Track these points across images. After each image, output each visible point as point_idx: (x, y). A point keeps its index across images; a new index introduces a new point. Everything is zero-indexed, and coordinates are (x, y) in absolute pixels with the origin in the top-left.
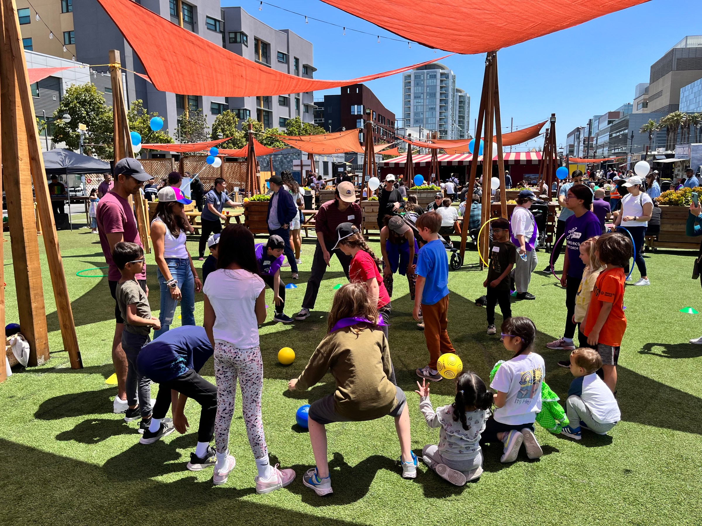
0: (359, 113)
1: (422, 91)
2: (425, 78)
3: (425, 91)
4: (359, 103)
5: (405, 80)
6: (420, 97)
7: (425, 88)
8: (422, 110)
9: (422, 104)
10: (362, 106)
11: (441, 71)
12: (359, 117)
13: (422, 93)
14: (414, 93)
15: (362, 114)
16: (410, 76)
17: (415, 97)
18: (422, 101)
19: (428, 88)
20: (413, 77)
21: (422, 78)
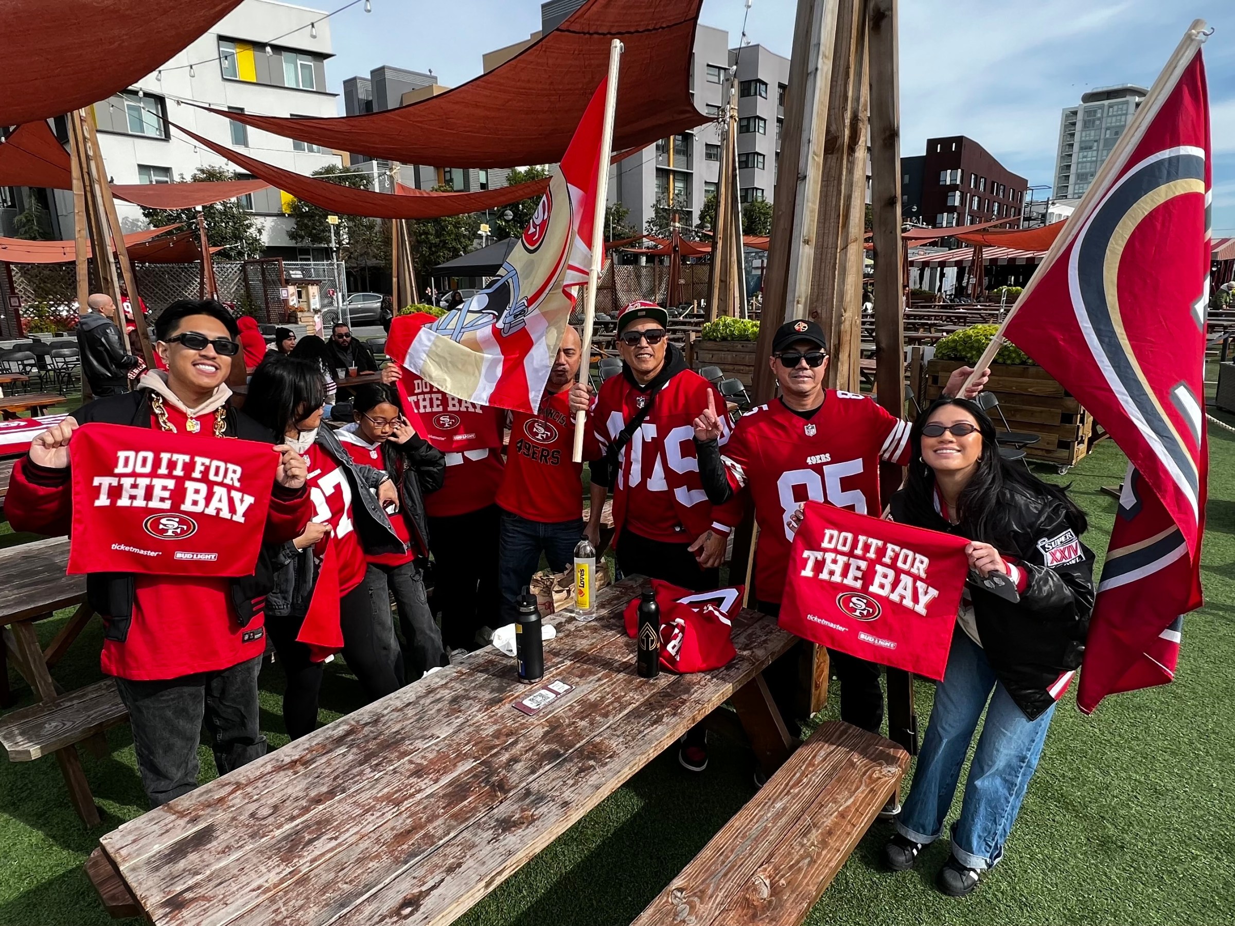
0: (953, 182)
1: (1097, 138)
2: (1105, 115)
3: (1102, 137)
4: (954, 168)
5: (1066, 121)
6: (1091, 148)
7: (1103, 131)
8: (1092, 170)
9: (1094, 159)
10: (960, 171)
11: (1137, 99)
12: (954, 187)
13: (1096, 141)
14: (1081, 142)
15: (958, 182)
16: (1075, 113)
17: (1082, 149)
18: (1095, 153)
19: (1108, 132)
20: (1080, 116)
21: (1099, 115)
